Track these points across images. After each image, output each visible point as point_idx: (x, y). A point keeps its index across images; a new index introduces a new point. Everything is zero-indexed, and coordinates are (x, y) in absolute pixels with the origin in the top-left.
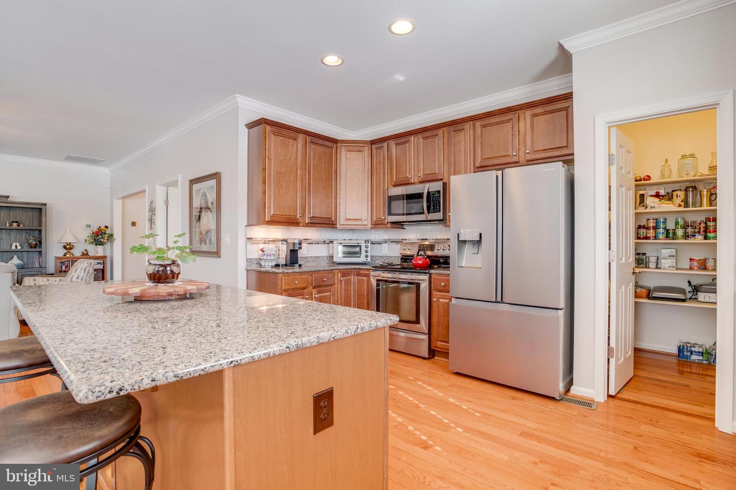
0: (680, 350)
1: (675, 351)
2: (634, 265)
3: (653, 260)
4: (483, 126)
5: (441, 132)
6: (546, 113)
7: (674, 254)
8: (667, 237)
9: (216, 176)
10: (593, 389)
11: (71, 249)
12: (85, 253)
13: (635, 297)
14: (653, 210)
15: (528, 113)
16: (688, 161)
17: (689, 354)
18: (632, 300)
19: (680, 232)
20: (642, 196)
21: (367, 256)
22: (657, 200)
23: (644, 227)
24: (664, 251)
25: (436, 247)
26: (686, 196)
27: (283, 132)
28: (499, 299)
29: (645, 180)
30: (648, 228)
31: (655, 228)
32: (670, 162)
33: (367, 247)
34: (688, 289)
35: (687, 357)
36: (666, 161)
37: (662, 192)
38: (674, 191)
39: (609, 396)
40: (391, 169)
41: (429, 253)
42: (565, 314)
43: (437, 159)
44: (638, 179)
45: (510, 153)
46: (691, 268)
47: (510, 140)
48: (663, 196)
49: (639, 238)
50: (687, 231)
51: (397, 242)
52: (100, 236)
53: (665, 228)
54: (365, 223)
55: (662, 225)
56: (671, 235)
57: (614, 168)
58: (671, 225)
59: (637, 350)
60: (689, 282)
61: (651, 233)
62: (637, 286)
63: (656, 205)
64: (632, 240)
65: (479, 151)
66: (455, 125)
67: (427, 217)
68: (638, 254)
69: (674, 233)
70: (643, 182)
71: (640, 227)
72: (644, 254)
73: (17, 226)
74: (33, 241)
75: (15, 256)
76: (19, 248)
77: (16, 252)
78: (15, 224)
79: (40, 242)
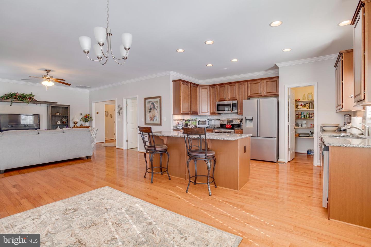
0: (308, 151)
1: (306, 152)
2: (295, 126)
3: (300, 125)
4: (251, 84)
5: (236, 84)
6: (270, 82)
7: (306, 123)
8: (304, 118)
9: (160, 97)
10: (284, 159)
11: (76, 123)
12: (82, 125)
13: (295, 136)
14: (300, 110)
15: (265, 81)
16: (310, 95)
17: (310, 152)
18: (294, 137)
19: (308, 116)
20: (297, 105)
21: (208, 125)
22: (301, 106)
23: (298, 115)
24: (303, 122)
25: (233, 121)
26: (309, 105)
27: (185, 83)
28: (258, 136)
29: (298, 100)
30: (299, 115)
31: (301, 115)
32: (305, 94)
33: (208, 121)
34: (310, 133)
35: (310, 154)
36: (304, 94)
37: (303, 104)
38: (306, 104)
39: (289, 161)
40: (218, 95)
41: (231, 123)
42: (277, 139)
43: (235, 93)
44: (296, 100)
45: (259, 93)
46: (311, 127)
47: (260, 89)
48: (303, 105)
49: (296, 118)
50: (310, 116)
51: (218, 120)
52: (87, 118)
53: (304, 115)
54: (208, 113)
55: (303, 114)
56: (305, 117)
57: (289, 99)
58: (305, 114)
59: (296, 153)
60: (310, 131)
61: (300, 116)
62: (296, 132)
63: (301, 108)
64: (294, 119)
65: (249, 91)
66: (241, 82)
67: (232, 112)
68: (296, 123)
69: (306, 117)
70: (297, 101)
71: (296, 115)
72: (298, 123)
73: (59, 114)
74: (65, 120)
75: (58, 127)
76: (60, 123)
77: (59, 125)
78: (58, 114)
79: (68, 121)
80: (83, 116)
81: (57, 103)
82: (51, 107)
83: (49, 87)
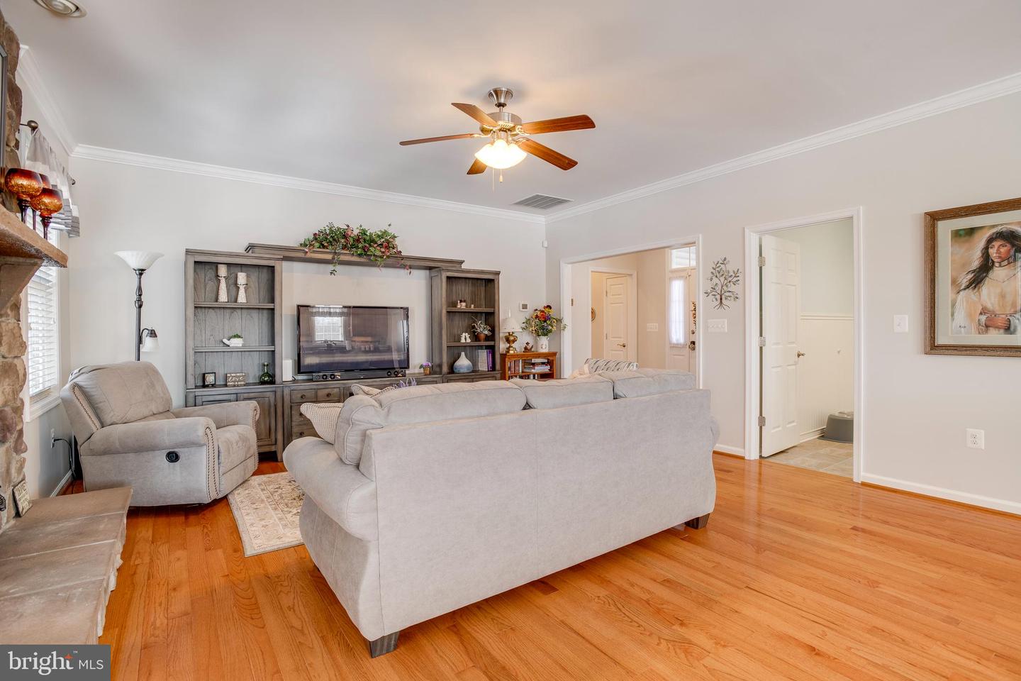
11: (514, 341)
12: (529, 347)
52: (544, 321)
73: (466, 306)
74: (483, 330)
75: (463, 354)
76: (469, 340)
77: (465, 347)
78: (464, 304)
79: (493, 330)
80: (529, 313)
81: (462, 262)
82: (444, 280)
83: (505, 172)
